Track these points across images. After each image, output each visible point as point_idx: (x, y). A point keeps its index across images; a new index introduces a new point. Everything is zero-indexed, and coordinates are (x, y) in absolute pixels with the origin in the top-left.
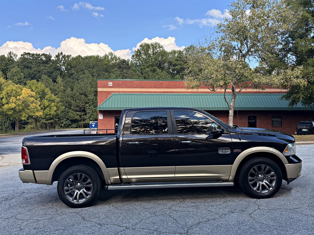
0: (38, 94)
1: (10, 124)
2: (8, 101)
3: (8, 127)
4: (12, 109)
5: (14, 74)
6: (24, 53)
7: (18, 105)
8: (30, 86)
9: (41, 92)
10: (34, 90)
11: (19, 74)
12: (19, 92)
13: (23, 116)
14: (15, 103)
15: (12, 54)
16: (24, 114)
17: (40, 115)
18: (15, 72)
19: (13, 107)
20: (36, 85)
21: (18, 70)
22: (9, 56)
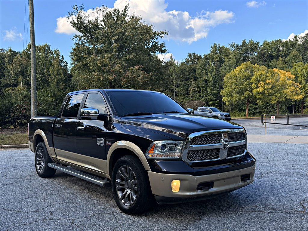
0: (303, 76)
1: (287, 107)
2: (257, 85)
3: (285, 111)
4: (260, 93)
5: (293, 58)
6: (306, 34)
7: (268, 89)
8: (296, 69)
9: (306, 74)
10: (299, 72)
11: (297, 57)
12: (269, 76)
13: (273, 99)
14: (264, 87)
15: (297, 37)
16: (274, 98)
17: (300, 99)
18: (294, 56)
19: (261, 91)
20: (302, 67)
21: (297, 53)
22: (295, 40)
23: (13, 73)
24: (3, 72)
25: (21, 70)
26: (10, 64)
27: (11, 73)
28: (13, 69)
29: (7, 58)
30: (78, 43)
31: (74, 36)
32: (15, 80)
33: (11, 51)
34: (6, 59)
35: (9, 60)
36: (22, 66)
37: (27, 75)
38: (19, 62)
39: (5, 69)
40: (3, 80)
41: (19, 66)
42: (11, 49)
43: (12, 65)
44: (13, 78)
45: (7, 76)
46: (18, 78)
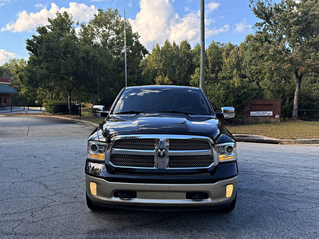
23: (229, 67)
24: (221, 66)
25: (236, 63)
26: (227, 58)
27: (227, 66)
28: (229, 62)
29: (225, 52)
30: (258, 31)
31: (255, 25)
32: (230, 73)
33: (230, 45)
34: (224, 54)
35: (226, 54)
36: (237, 58)
37: (242, 67)
38: (235, 55)
39: (222, 63)
40: (220, 74)
41: (234, 59)
42: (230, 43)
43: (229, 59)
44: (229, 71)
45: (223, 70)
46: (233, 70)
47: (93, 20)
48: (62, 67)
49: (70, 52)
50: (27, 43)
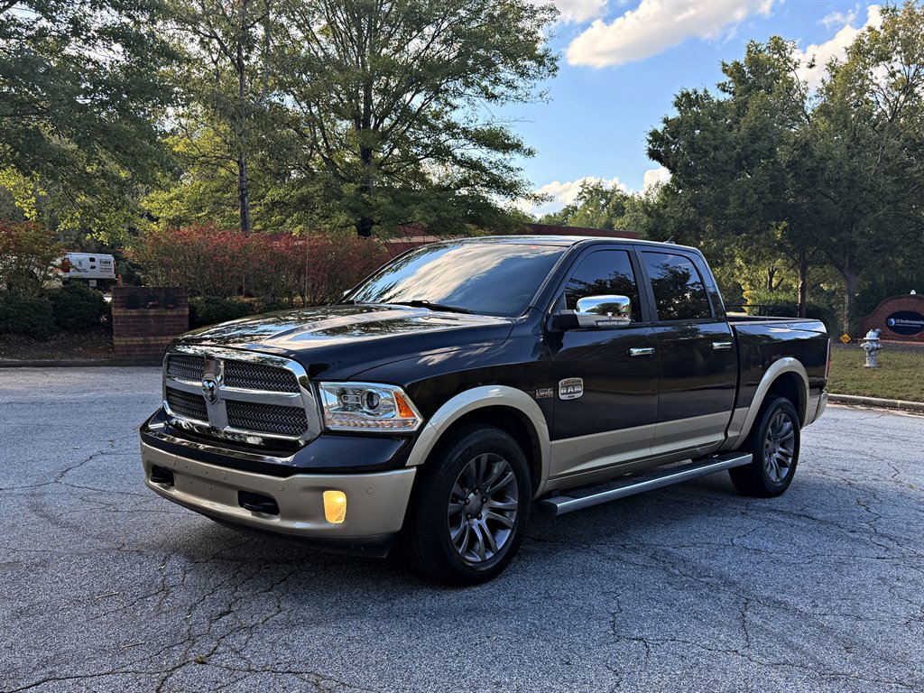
47: (851, 47)
48: (731, 199)
49: (761, 153)
50: (650, 142)
